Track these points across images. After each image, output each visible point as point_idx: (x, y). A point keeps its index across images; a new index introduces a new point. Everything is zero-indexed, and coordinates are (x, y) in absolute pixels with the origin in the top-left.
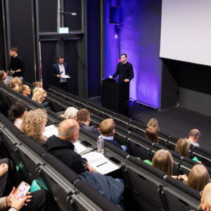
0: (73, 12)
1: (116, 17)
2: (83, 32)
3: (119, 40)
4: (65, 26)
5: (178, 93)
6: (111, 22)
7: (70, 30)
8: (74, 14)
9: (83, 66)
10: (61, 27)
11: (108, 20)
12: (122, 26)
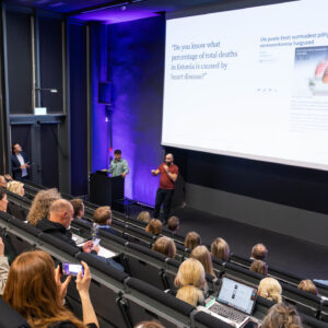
0: (53, 88)
1: (107, 95)
2: (65, 113)
3: (110, 124)
4: (42, 106)
5: (184, 189)
6: (100, 101)
7: (48, 111)
8: (54, 91)
9: (65, 157)
10: (37, 106)
11: (96, 99)
12: (114, 106)
